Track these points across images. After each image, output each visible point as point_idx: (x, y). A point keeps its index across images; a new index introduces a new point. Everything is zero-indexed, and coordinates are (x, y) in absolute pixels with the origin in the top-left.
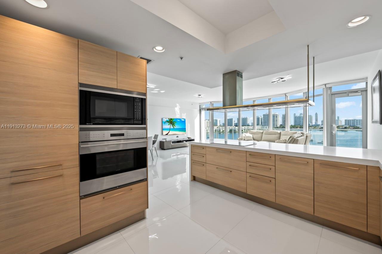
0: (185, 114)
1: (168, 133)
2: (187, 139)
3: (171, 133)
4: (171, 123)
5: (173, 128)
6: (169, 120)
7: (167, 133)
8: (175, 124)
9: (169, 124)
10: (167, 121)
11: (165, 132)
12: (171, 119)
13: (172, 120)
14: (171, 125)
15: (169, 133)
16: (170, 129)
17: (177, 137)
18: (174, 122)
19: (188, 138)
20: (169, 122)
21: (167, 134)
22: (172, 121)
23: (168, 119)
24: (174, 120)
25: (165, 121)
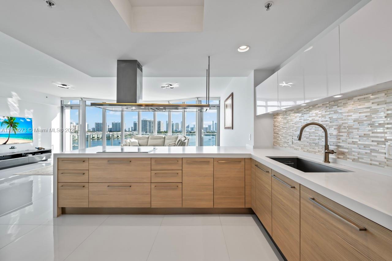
0: (32, 111)
1: (6, 142)
2: (36, 150)
4: (11, 126)
6: (9, 120)
7: (4, 142)
8: (16, 126)
9: (8, 127)
10: (5, 122)
11: (2, 141)
12: (11, 118)
13: (12, 120)
14: (12, 128)
15: (7, 141)
16: (9, 136)
18: (15, 123)
19: (38, 148)
20: (8, 123)
21: (5, 144)
22: (12, 122)
23: (7, 119)
24: (15, 121)
25: (3, 121)
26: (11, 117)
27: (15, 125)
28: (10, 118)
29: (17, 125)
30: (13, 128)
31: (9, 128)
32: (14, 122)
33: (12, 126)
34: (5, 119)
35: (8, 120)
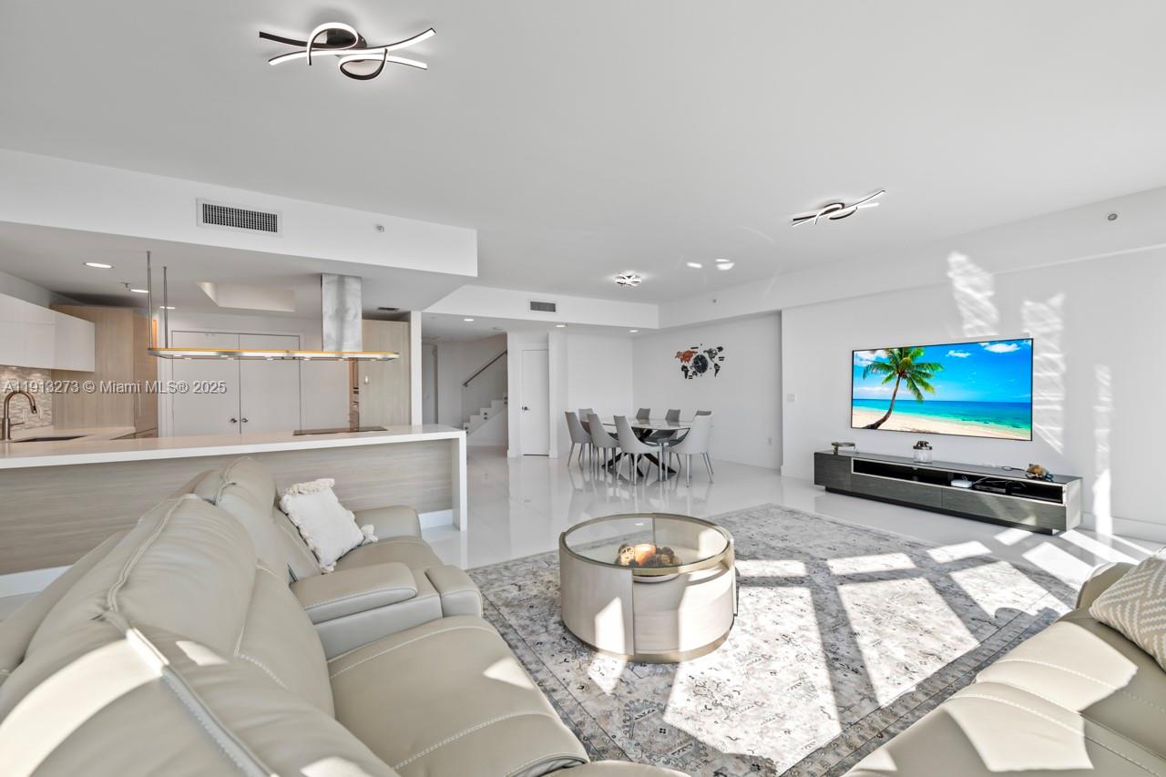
1: (878, 424)
3: (897, 421)
4: (902, 375)
5: (914, 397)
6: (894, 358)
7: (872, 422)
8: (927, 375)
9: (889, 379)
10: (879, 365)
11: (864, 417)
12: (904, 351)
13: (908, 358)
14: (904, 382)
15: (884, 420)
16: (892, 405)
17: (921, 445)
18: (919, 366)
20: (888, 368)
21: (874, 427)
22: (907, 365)
23: (884, 355)
24: (922, 357)
25: (870, 363)
26: (901, 349)
27: (920, 373)
28: (896, 351)
29: (928, 371)
30: (910, 380)
31: (894, 381)
32: (914, 363)
33: (905, 377)
34: (878, 358)
35: (890, 357)
